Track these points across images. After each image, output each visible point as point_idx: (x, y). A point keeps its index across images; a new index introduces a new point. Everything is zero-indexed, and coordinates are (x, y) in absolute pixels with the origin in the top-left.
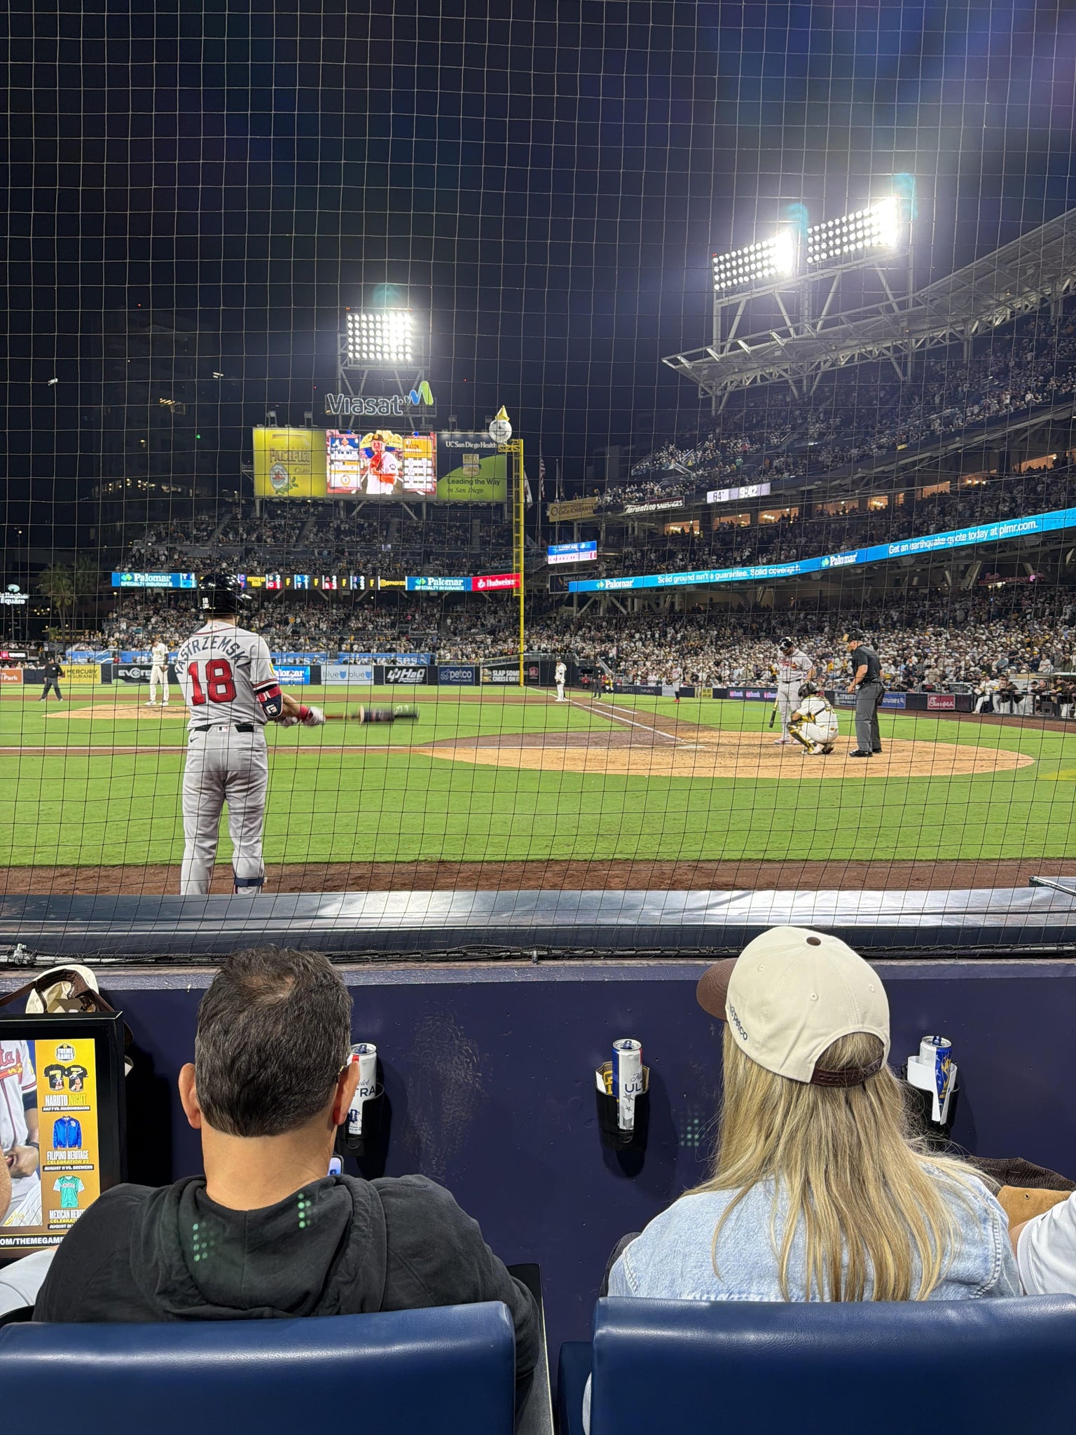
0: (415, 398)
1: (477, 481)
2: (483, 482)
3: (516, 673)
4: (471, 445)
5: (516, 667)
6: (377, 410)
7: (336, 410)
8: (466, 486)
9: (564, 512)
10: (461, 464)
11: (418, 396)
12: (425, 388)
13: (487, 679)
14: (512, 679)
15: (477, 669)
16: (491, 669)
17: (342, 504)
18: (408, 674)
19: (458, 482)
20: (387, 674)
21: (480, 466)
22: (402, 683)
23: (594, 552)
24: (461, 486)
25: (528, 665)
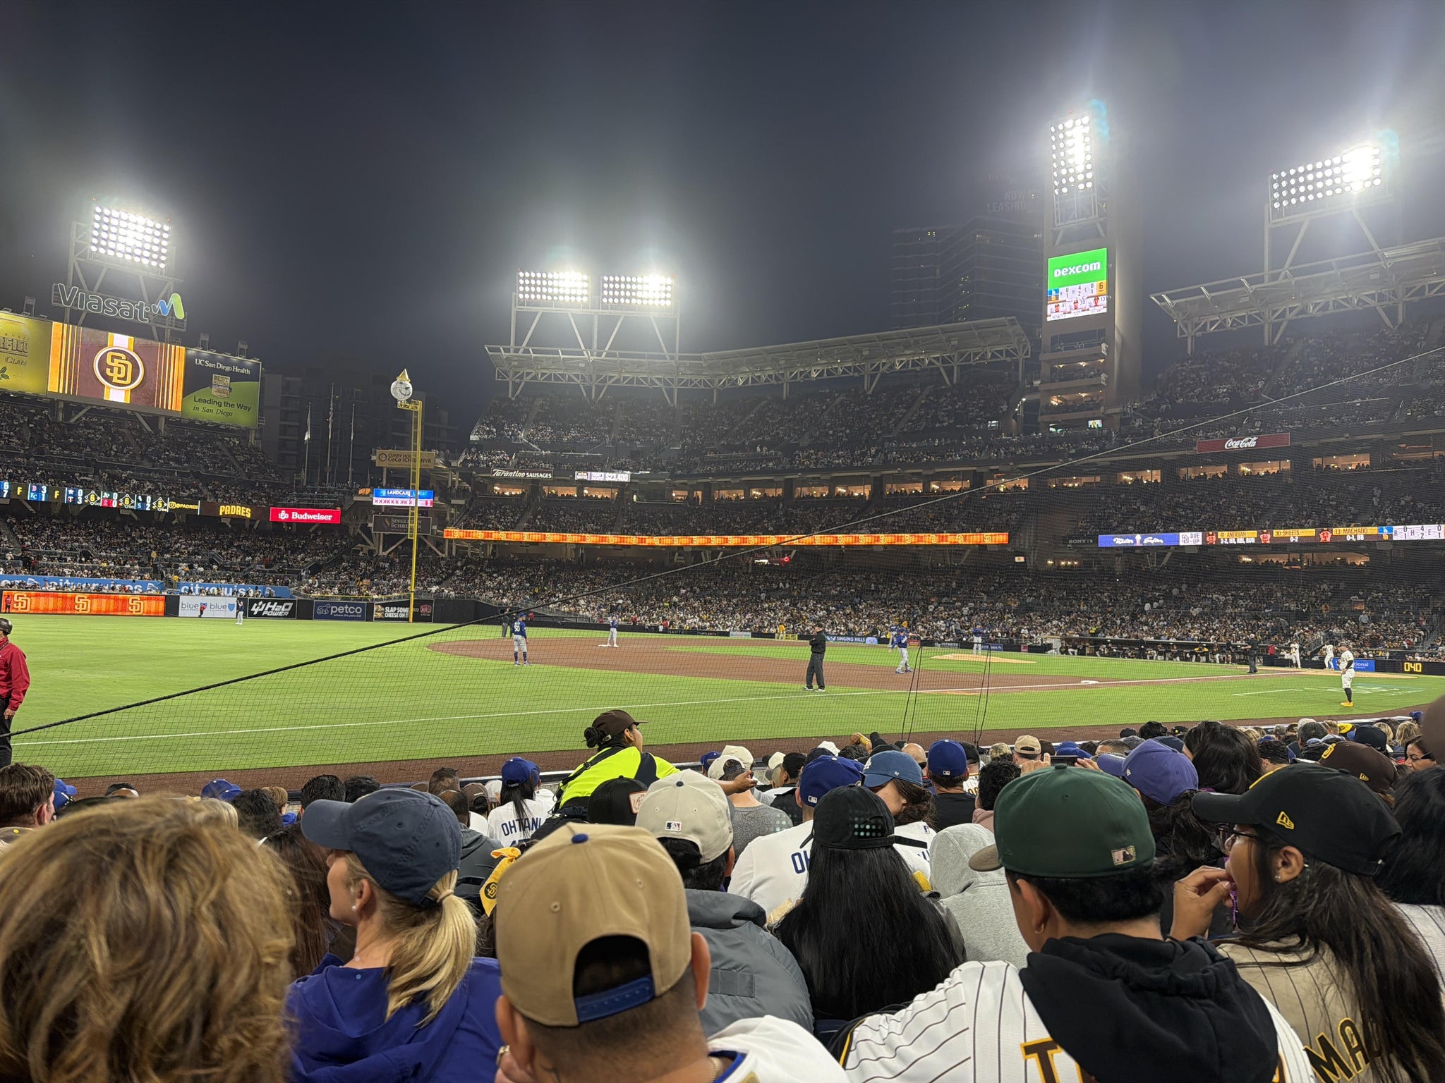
0: (164, 308)
1: (226, 404)
2: (232, 406)
3: (406, 610)
4: (222, 367)
5: (406, 604)
6: (118, 312)
7: (68, 303)
8: (214, 407)
9: (393, 460)
10: (209, 384)
11: (168, 307)
12: (176, 301)
13: (380, 615)
14: (402, 616)
15: (371, 607)
16: (384, 605)
17: (61, 405)
18: (273, 607)
19: (205, 401)
20: (251, 606)
21: (230, 389)
22: (266, 616)
23: (429, 501)
24: (209, 406)
25: (418, 604)
